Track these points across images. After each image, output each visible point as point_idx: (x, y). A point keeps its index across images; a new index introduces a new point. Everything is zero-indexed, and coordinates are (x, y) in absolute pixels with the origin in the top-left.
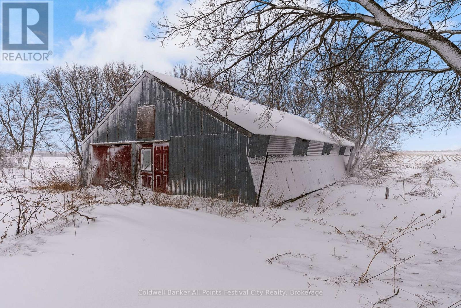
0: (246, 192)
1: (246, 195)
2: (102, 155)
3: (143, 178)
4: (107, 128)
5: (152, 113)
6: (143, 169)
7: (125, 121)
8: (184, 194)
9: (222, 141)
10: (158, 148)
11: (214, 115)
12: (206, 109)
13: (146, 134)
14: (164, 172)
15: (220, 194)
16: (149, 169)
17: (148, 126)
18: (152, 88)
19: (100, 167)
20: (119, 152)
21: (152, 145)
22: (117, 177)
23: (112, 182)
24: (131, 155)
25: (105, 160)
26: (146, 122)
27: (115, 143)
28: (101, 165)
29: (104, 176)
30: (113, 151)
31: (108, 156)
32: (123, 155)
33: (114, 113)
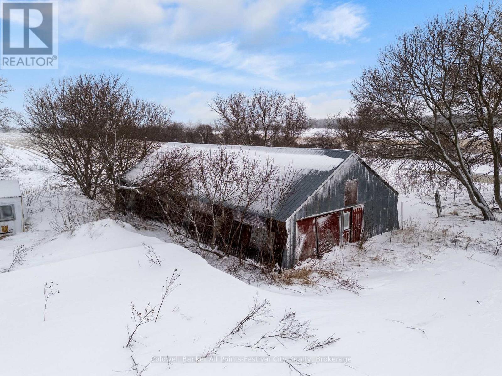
0: (396, 224)
2: (308, 228)
3: (344, 236)
4: (317, 201)
5: (355, 185)
6: (344, 229)
7: (335, 193)
8: (372, 236)
9: (389, 200)
10: (356, 210)
12: (384, 181)
13: (351, 201)
14: (358, 227)
15: (387, 229)
16: (348, 227)
17: (353, 195)
18: (356, 166)
19: (307, 240)
20: (328, 220)
21: (351, 209)
22: (327, 243)
23: (323, 249)
24: (339, 220)
25: (311, 231)
26: (351, 192)
27: (326, 213)
28: (307, 238)
29: (311, 247)
30: (321, 221)
31: (314, 227)
32: (332, 222)
33: (325, 186)
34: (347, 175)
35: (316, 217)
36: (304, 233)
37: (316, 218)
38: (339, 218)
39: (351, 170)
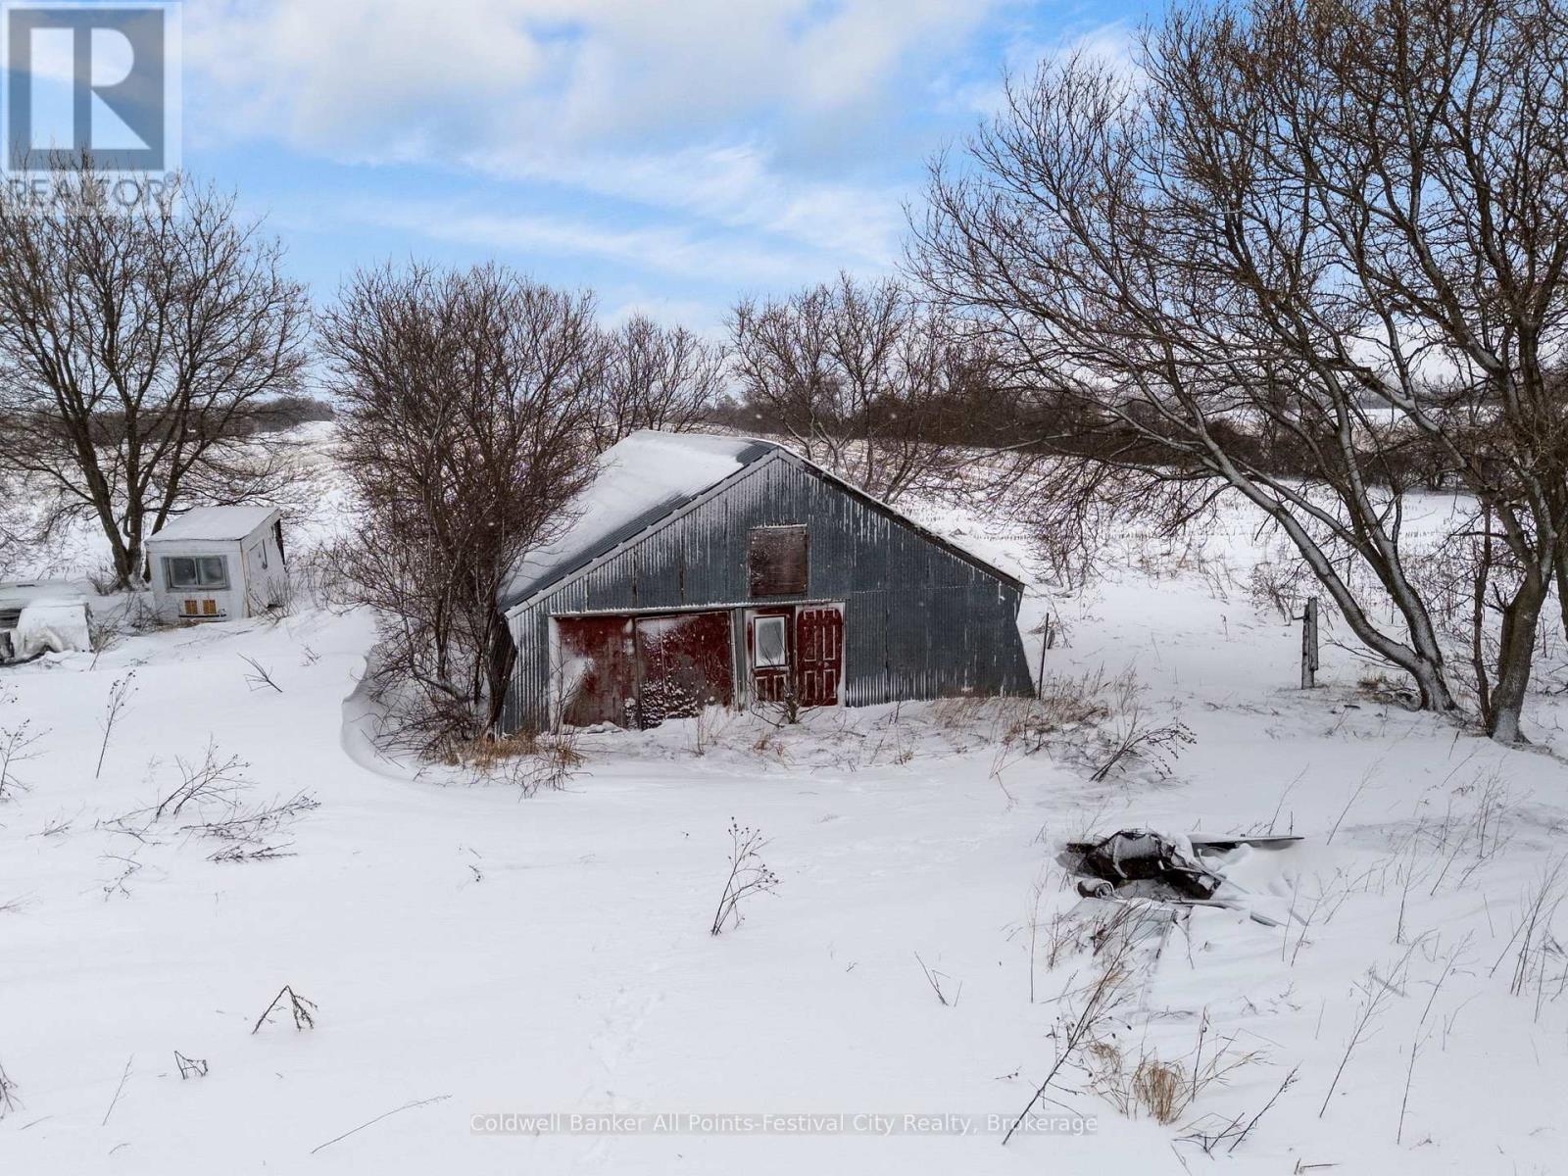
0: (1015, 679)
1: (1015, 682)
2: (604, 642)
3: (761, 683)
4: (631, 571)
5: (798, 541)
6: (761, 662)
7: (705, 556)
8: (887, 699)
9: (970, 600)
10: (810, 615)
11: (955, 554)
12: (939, 541)
13: (782, 586)
14: (826, 664)
15: (966, 689)
16: (780, 660)
17: (786, 569)
18: (797, 487)
19: (596, 674)
20: (682, 630)
21: (790, 609)
22: (679, 691)
23: (661, 705)
24: (728, 635)
25: (616, 653)
26: (779, 561)
27: (668, 608)
28: (598, 667)
29: (616, 694)
30: (656, 630)
31: (630, 642)
32: (698, 636)
33: (663, 535)
34: (754, 510)
35: (633, 617)
36: (587, 654)
37: (636, 618)
38: (729, 628)
39: (773, 497)
